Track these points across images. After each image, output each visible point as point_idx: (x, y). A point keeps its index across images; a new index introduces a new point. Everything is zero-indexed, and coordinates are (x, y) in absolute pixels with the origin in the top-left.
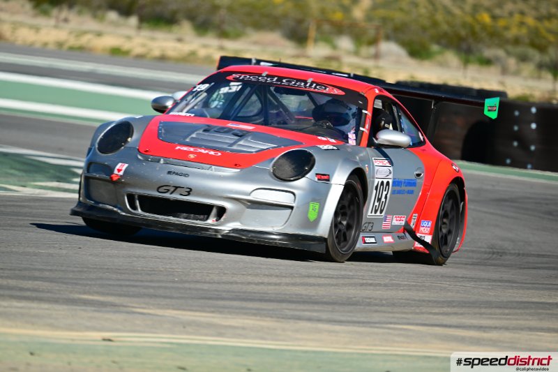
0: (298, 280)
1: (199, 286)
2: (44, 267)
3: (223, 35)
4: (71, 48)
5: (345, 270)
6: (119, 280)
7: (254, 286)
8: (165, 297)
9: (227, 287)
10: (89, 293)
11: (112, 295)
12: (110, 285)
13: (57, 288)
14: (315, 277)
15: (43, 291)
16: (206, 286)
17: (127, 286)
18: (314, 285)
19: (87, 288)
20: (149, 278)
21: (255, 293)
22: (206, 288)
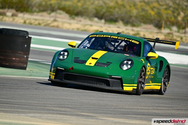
0: (155, 108)
1: (121, 110)
2: (69, 104)
3: (133, 25)
4: (82, 30)
5: (171, 105)
6: (94, 108)
7: (140, 110)
8: (109, 114)
9: (131, 110)
10: (84, 112)
11: (92, 113)
12: (91, 110)
13: (73, 111)
14: (161, 107)
15: (68, 112)
16: (124, 110)
17: (97, 110)
18: (160, 109)
19: (83, 111)
20: (104, 107)
21: (140, 112)
22: (124, 111)
